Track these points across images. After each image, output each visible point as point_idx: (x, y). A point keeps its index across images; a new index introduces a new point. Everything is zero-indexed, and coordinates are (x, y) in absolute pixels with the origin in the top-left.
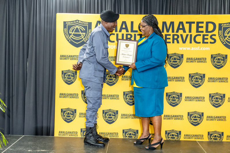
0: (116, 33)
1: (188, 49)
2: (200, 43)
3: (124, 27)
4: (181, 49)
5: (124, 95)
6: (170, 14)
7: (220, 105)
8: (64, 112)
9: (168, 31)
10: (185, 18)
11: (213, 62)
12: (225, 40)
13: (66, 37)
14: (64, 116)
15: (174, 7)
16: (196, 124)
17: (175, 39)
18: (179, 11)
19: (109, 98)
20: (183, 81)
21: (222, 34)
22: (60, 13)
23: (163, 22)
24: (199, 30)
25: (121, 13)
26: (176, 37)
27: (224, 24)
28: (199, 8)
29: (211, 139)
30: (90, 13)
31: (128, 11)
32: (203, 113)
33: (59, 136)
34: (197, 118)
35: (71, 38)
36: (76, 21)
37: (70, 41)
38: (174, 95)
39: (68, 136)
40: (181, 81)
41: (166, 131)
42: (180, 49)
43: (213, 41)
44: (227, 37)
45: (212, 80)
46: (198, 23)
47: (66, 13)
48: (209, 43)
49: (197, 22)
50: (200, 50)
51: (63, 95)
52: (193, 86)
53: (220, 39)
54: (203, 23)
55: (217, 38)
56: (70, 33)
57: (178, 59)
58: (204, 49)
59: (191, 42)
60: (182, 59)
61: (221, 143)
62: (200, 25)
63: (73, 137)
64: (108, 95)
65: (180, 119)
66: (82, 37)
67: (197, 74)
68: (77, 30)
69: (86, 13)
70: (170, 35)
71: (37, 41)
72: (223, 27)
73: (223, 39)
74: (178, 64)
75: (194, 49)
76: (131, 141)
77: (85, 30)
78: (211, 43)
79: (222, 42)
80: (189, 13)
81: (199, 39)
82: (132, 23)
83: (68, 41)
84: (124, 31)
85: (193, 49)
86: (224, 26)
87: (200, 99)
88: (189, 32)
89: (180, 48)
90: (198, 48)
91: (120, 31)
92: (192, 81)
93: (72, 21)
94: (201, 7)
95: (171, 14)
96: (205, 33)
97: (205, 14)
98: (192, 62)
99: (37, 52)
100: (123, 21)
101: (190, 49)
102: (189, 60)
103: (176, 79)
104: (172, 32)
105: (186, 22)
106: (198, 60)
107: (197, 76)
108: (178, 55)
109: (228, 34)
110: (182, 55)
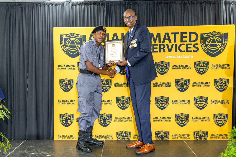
1: (173, 58)
2: (184, 51)
3: (115, 38)
4: (167, 57)
5: (117, 100)
6: (156, 26)
7: (204, 107)
8: (63, 117)
9: (155, 41)
10: (170, 29)
11: (196, 68)
12: (206, 48)
13: (63, 49)
14: (63, 121)
15: (160, 19)
16: (182, 125)
17: (162, 48)
18: (164, 23)
19: (103, 104)
20: (170, 86)
21: (203, 43)
22: (57, 26)
24: (183, 40)
26: (162, 47)
27: (205, 34)
28: (183, 20)
29: (197, 138)
30: (84, 27)
32: (188, 115)
33: (59, 139)
34: (184, 120)
35: (67, 49)
36: (71, 34)
37: (66, 52)
38: (162, 99)
39: (67, 139)
40: (168, 86)
41: (156, 132)
42: (166, 58)
43: (196, 49)
44: (209, 46)
45: (196, 84)
46: (182, 34)
47: (62, 26)
48: (192, 51)
51: (61, 102)
52: (179, 90)
53: (202, 47)
54: (186, 33)
55: (199, 46)
56: (66, 45)
57: (164, 67)
58: (188, 57)
59: (176, 51)
60: (169, 66)
61: (206, 141)
62: (184, 35)
63: (71, 140)
64: (103, 101)
65: (168, 121)
66: (77, 48)
67: (182, 79)
68: (73, 42)
69: (80, 26)
70: (157, 45)
71: (36, 53)
73: (205, 48)
74: (165, 71)
76: (124, 142)
77: (79, 42)
78: (194, 51)
79: (204, 50)
80: (174, 25)
81: (183, 48)
83: (65, 52)
85: (178, 57)
86: (205, 36)
87: (185, 102)
88: (174, 42)
90: (183, 57)
92: (178, 86)
93: (67, 35)
95: (158, 26)
96: (188, 43)
97: (188, 26)
98: (177, 69)
99: (37, 63)
100: (114, 34)
101: (176, 57)
102: (175, 67)
103: (164, 85)
104: (159, 42)
105: (171, 33)
106: (183, 67)
107: (182, 82)
108: (164, 63)
109: (209, 43)
110: (169, 63)
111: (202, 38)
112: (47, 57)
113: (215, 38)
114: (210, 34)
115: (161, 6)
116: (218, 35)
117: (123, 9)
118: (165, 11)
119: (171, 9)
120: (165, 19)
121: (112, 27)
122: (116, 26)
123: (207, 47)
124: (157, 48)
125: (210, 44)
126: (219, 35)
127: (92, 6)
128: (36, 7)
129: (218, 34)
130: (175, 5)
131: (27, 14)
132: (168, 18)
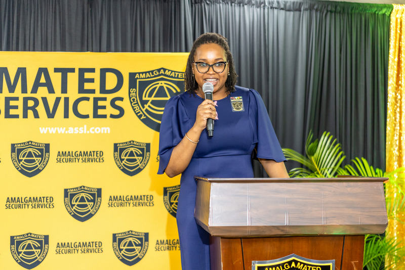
1: (59, 132)
2: (87, 116)
4: (43, 131)
6: (17, 50)
7: (139, 260)
9: (12, 89)
11: (118, 159)
12: (144, 110)
15: (27, 32)
17: (30, 108)
18: (38, 43)
20: (51, 206)
21: (136, 97)
24: (85, 88)
26: (31, 103)
27: (141, 75)
28: (86, 37)
38: (29, 242)
40: (45, 206)
42: (42, 132)
43: (117, 112)
44: (149, 103)
45: (118, 201)
46: (82, 71)
48: (108, 116)
49: (79, 69)
50: (88, 132)
52: (75, 216)
53: (133, 107)
54: (93, 70)
55: (126, 104)
57: (36, 156)
58: (98, 130)
59: (66, 115)
60: (47, 154)
62: (87, 75)
67: (82, 189)
70: (17, 99)
72: (138, 80)
73: (140, 109)
74: (37, 166)
75: (74, 131)
78: (112, 116)
79: (137, 114)
80: (63, 49)
81: (86, 107)
85: (71, 130)
86: (140, 79)
87: (91, 247)
88: (62, 93)
89: (40, 128)
90: (83, 129)
92: (73, 206)
94: (90, 35)
95: (21, 51)
96: (98, 94)
97: (100, 51)
98: (70, 160)
101: (65, 131)
102: (63, 157)
103: (34, 203)
104: (22, 93)
105: (55, 69)
106: (84, 157)
107: (83, 195)
108: (37, 146)
109: (150, 96)
110: (47, 146)
111: (132, 84)
113: (165, 86)
114: (153, 74)
116: (172, 77)
118: (41, 12)
123: (146, 106)
124: (16, 107)
125: (153, 98)
126: (175, 78)
129: (173, 74)
132: (49, 31)
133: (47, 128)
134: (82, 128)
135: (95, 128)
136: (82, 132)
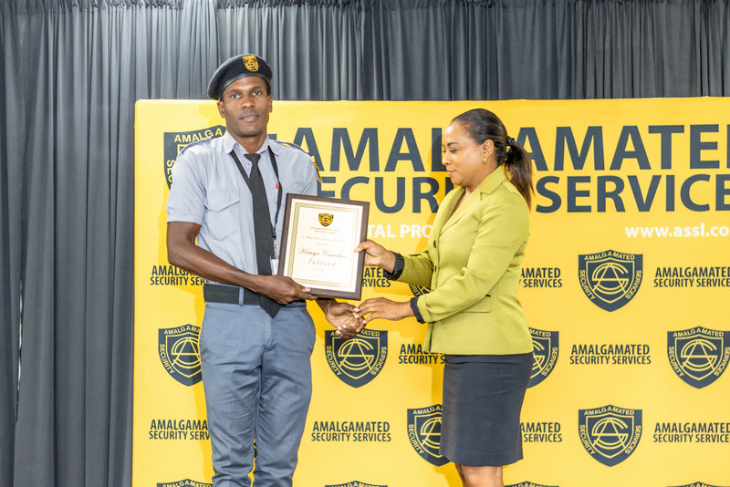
0: (372, 176)
1: (659, 235)
2: (706, 208)
3: (404, 149)
4: (631, 232)
5: (410, 420)
6: (584, 97)
9: (579, 162)
10: (646, 111)
15: (600, 68)
17: (610, 195)
18: (618, 85)
19: (352, 438)
20: (646, 361)
22: (150, 98)
23: (558, 128)
24: (703, 159)
25: (392, 97)
26: (611, 187)
28: (699, 72)
31: (418, 86)
36: (213, 130)
38: (610, 420)
40: (636, 361)
42: (629, 235)
46: (696, 130)
47: (175, 97)
49: (691, 126)
50: (708, 235)
51: (163, 429)
52: (685, 378)
54: (714, 128)
57: (621, 276)
58: (724, 231)
59: (670, 206)
60: (638, 273)
62: (705, 137)
64: (348, 425)
67: (698, 331)
70: (587, 179)
71: (59, 211)
74: (622, 293)
75: (684, 233)
80: (661, 93)
82: (437, 134)
84: (405, 169)
85: (678, 232)
87: (714, 432)
88: (662, 168)
89: (627, 229)
90: (700, 230)
91: (391, 167)
92: (682, 360)
93: (196, 132)
94: (705, 68)
95: (590, 98)
96: (724, 170)
97: (723, 96)
98: (677, 283)
99: (60, 257)
100: (399, 129)
102: (665, 278)
103: (617, 355)
104: (596, 169)
105: (650, 127)
106: (702, 277)
107: (699, 342)
108: (621, 258)
110: (639, 258)
112: (105, 228)
115: (604, 12)
117: (439, 21)
118: (622, 31)
119: (645, 23)
120: (620, 67)
121: (389, 99)
122: (408, 96)
124: (586, 194)
127: (306, 10)
128: (64, 12)
130: (663, 7)
131: (21, 42)
133: (637, 229)
134: (698, 228)
135: (720, 227)
136: (698, 234)
